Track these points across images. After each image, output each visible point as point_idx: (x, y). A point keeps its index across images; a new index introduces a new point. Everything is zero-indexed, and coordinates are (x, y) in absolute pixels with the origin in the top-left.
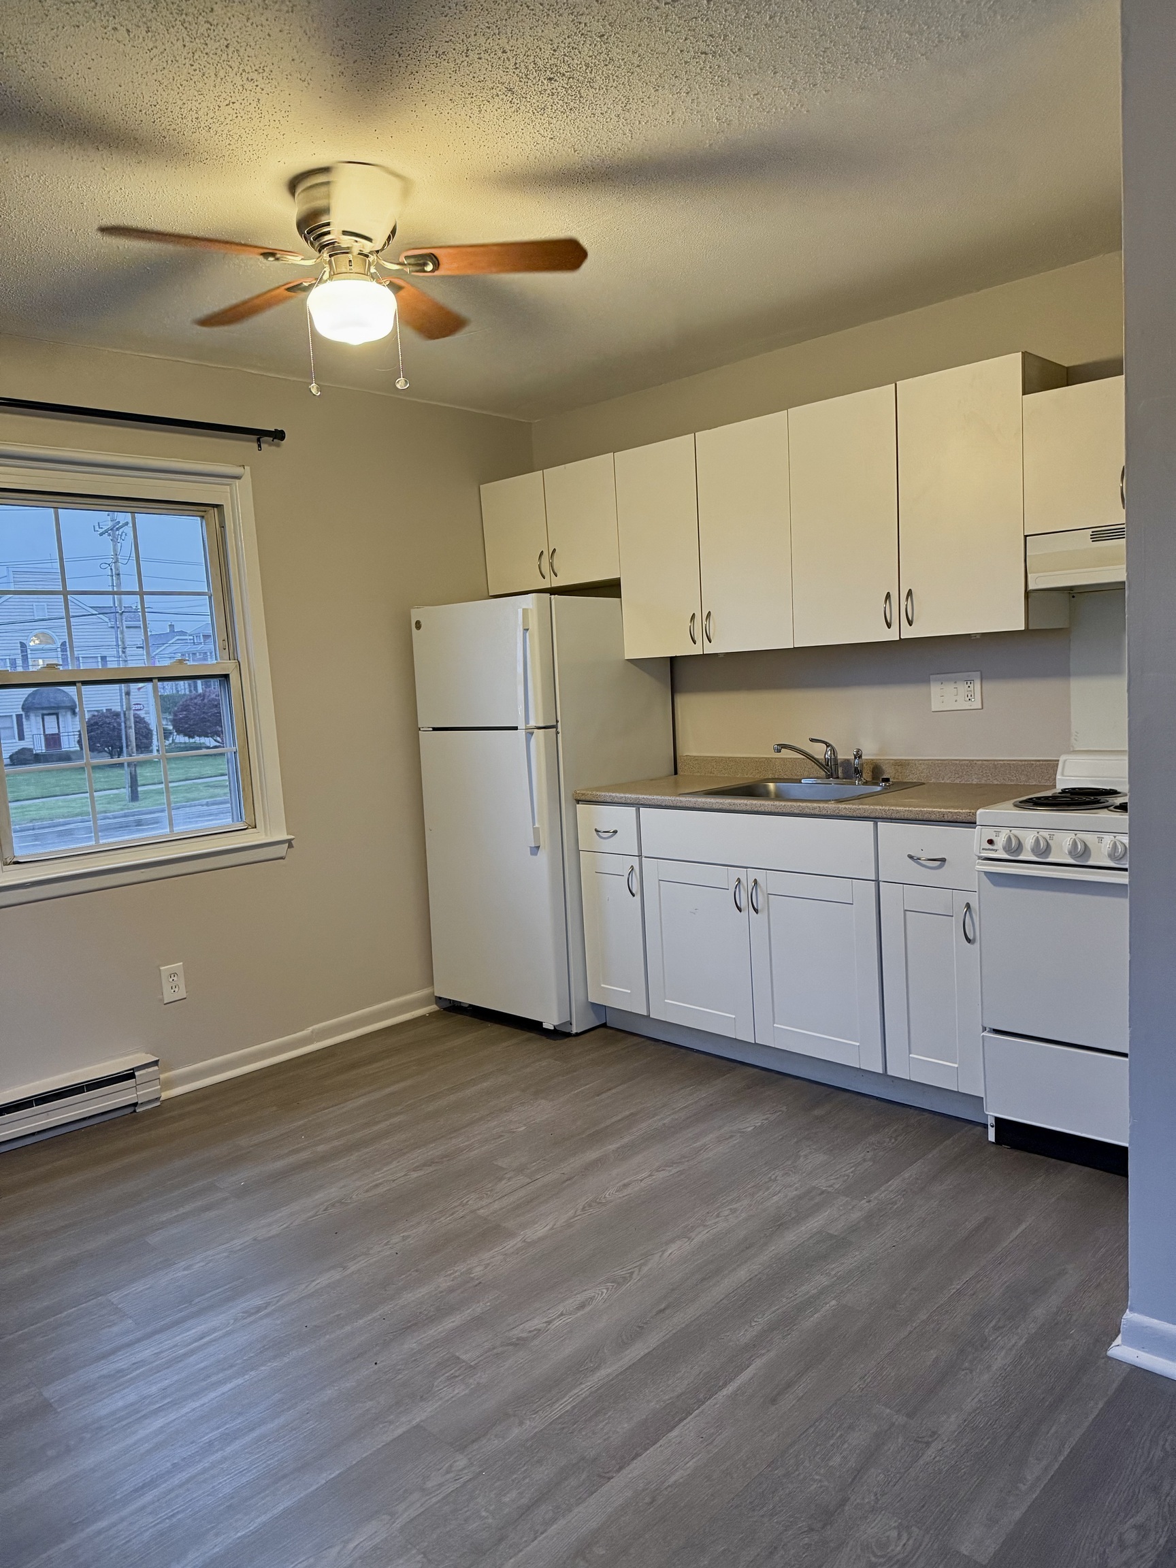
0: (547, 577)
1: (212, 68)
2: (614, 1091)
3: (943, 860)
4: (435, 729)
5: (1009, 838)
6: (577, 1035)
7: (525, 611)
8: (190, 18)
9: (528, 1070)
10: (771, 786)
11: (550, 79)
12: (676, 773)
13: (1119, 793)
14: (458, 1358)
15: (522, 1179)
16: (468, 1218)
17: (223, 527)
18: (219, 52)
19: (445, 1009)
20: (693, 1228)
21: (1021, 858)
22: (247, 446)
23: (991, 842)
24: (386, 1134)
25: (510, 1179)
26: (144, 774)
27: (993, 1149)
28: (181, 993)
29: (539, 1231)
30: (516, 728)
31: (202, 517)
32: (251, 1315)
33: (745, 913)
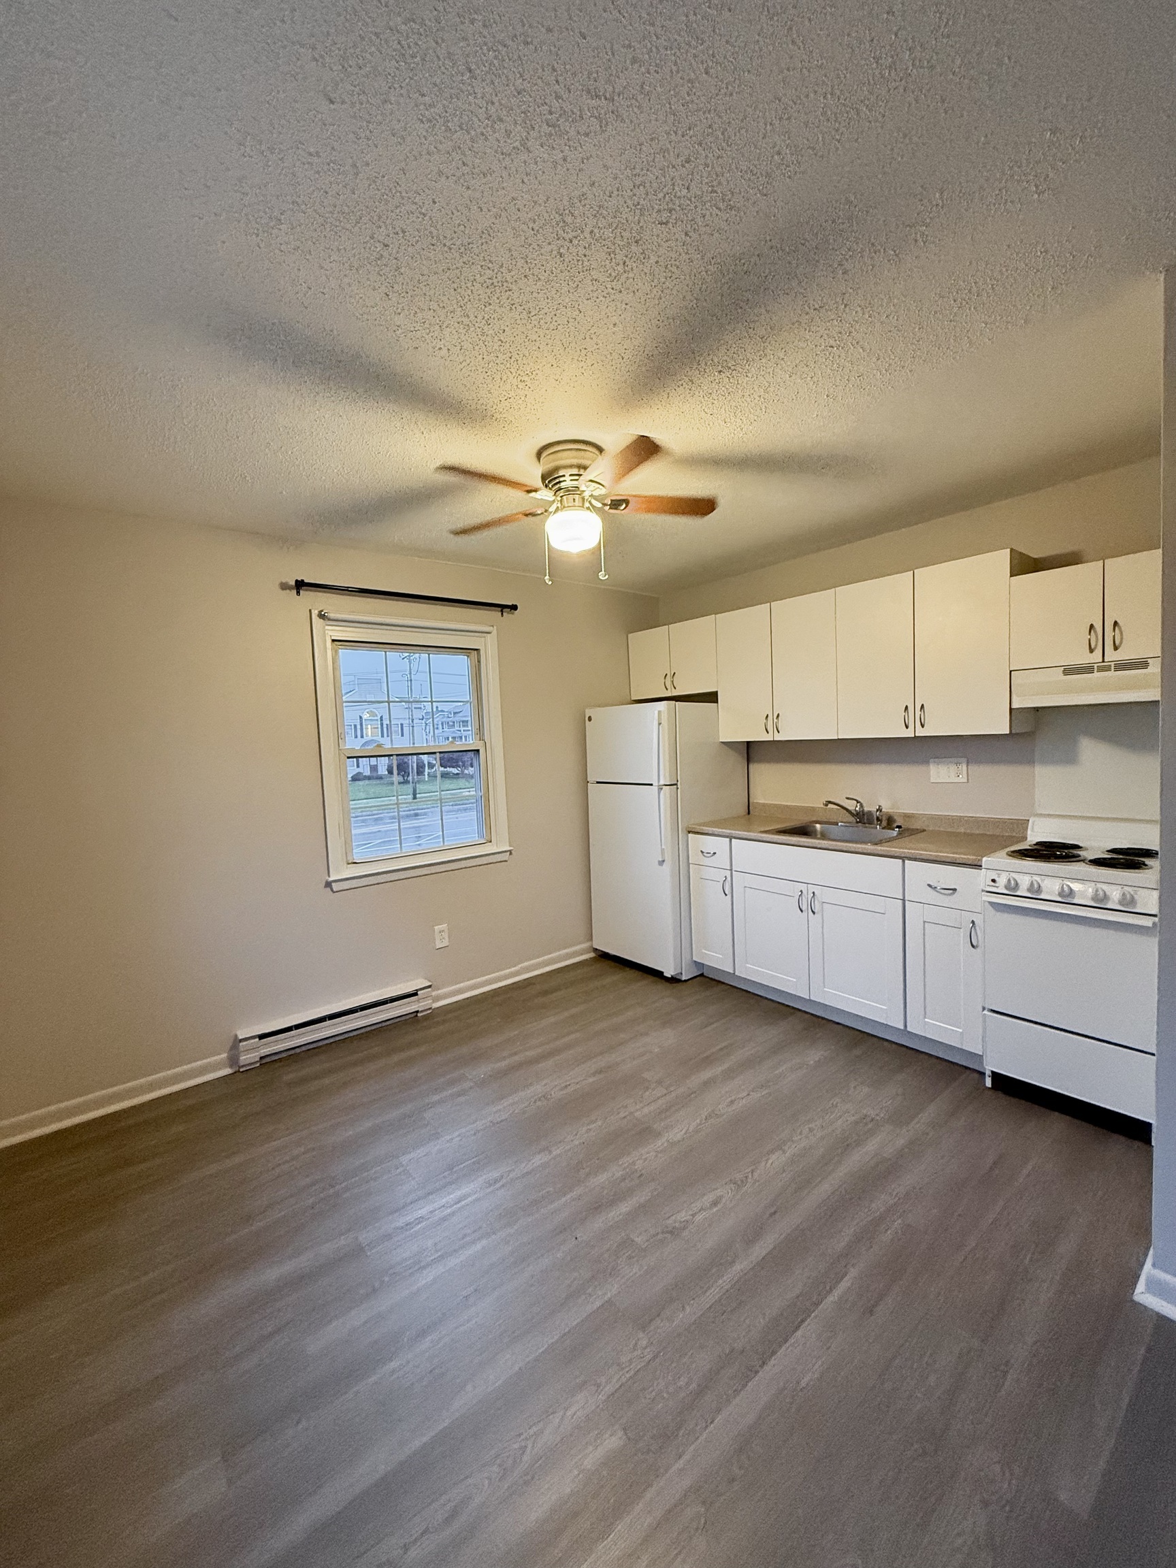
0: (669, 690)
1: (499, 373)
2: (715, 1025)
3: (955, 890)
4: (598, 783)
5: (1009, 880)
6: (685, 981)
7: (659, 712)
8: (489, 339)
9: (657, 1004)
10: (818, 826)
11: (720, 372)
12: (749, 813)
13: (1081, 847)
14: (633, 1241)
15: (660, 1091)
16: (628, 1117)
17: (479, 662)
18: (505, 362)
19: (599, 956)
20: (784, 1143)
21: (1018, 893)
22: (495, 614)
23: (994, 881)
24: (568, 1047)
25: (654, 1089)
26: (420, 787)
27: (990, 1093)
28: (446, 943)
29: (676, 1134)
30: (651, 785)
31: (468, 656)
32: (490, 1185)
33: (805, 914)
